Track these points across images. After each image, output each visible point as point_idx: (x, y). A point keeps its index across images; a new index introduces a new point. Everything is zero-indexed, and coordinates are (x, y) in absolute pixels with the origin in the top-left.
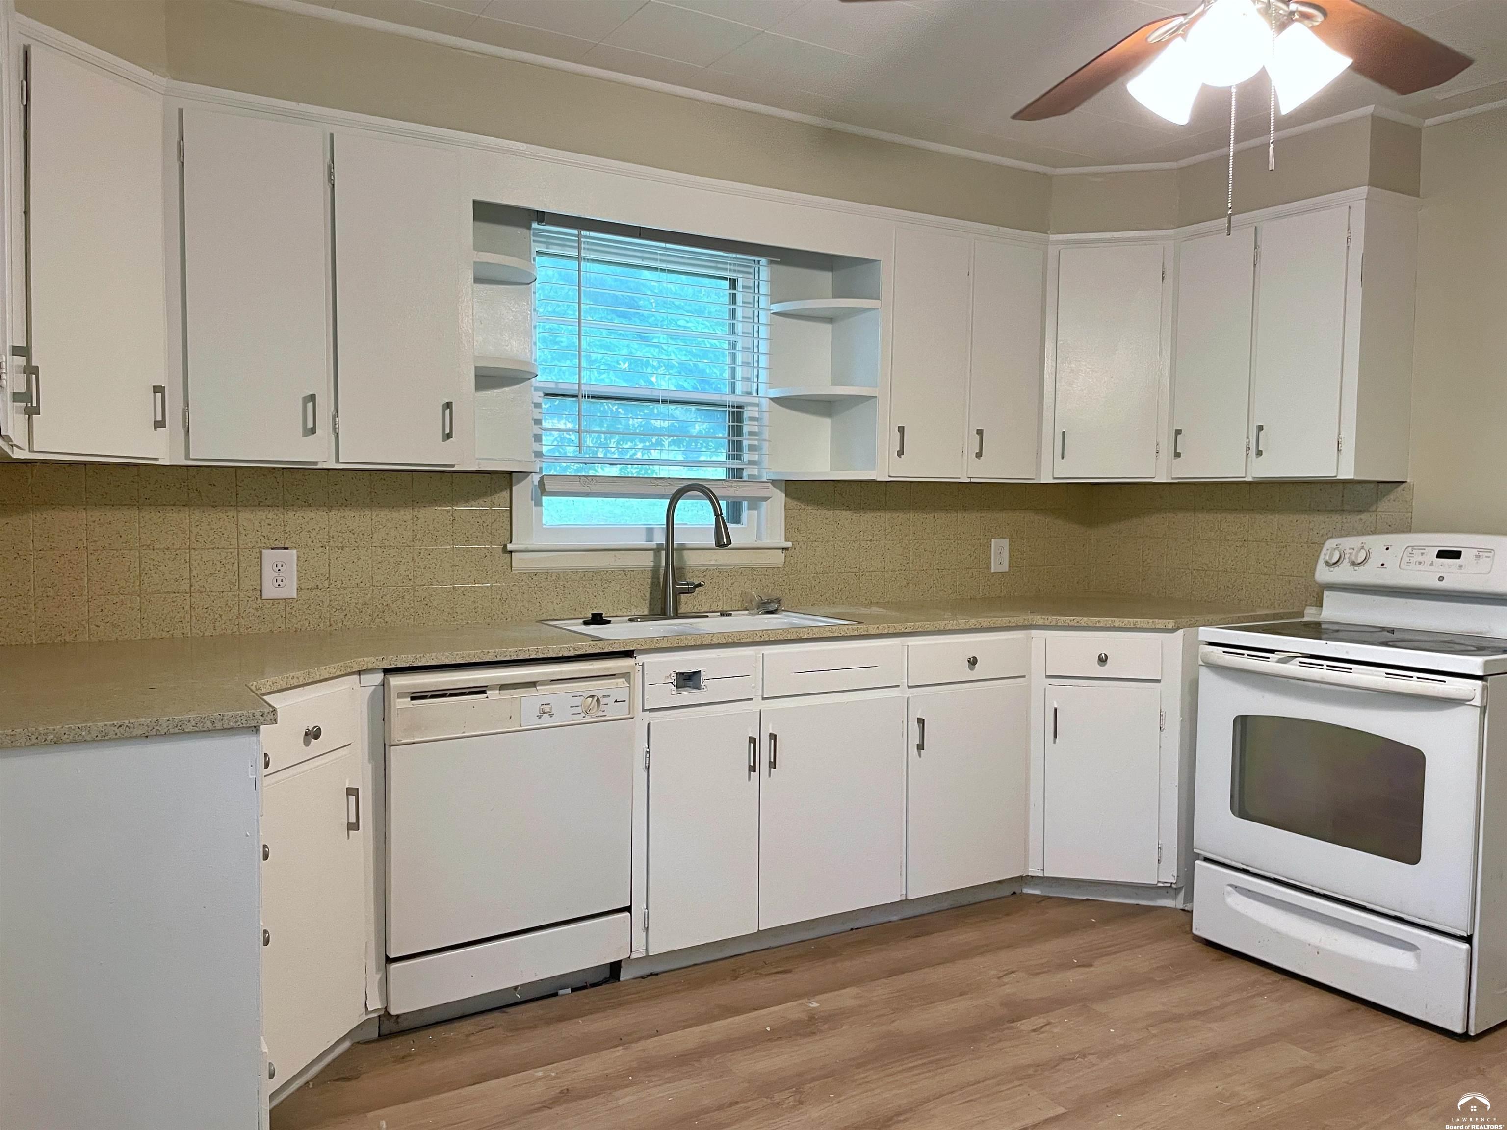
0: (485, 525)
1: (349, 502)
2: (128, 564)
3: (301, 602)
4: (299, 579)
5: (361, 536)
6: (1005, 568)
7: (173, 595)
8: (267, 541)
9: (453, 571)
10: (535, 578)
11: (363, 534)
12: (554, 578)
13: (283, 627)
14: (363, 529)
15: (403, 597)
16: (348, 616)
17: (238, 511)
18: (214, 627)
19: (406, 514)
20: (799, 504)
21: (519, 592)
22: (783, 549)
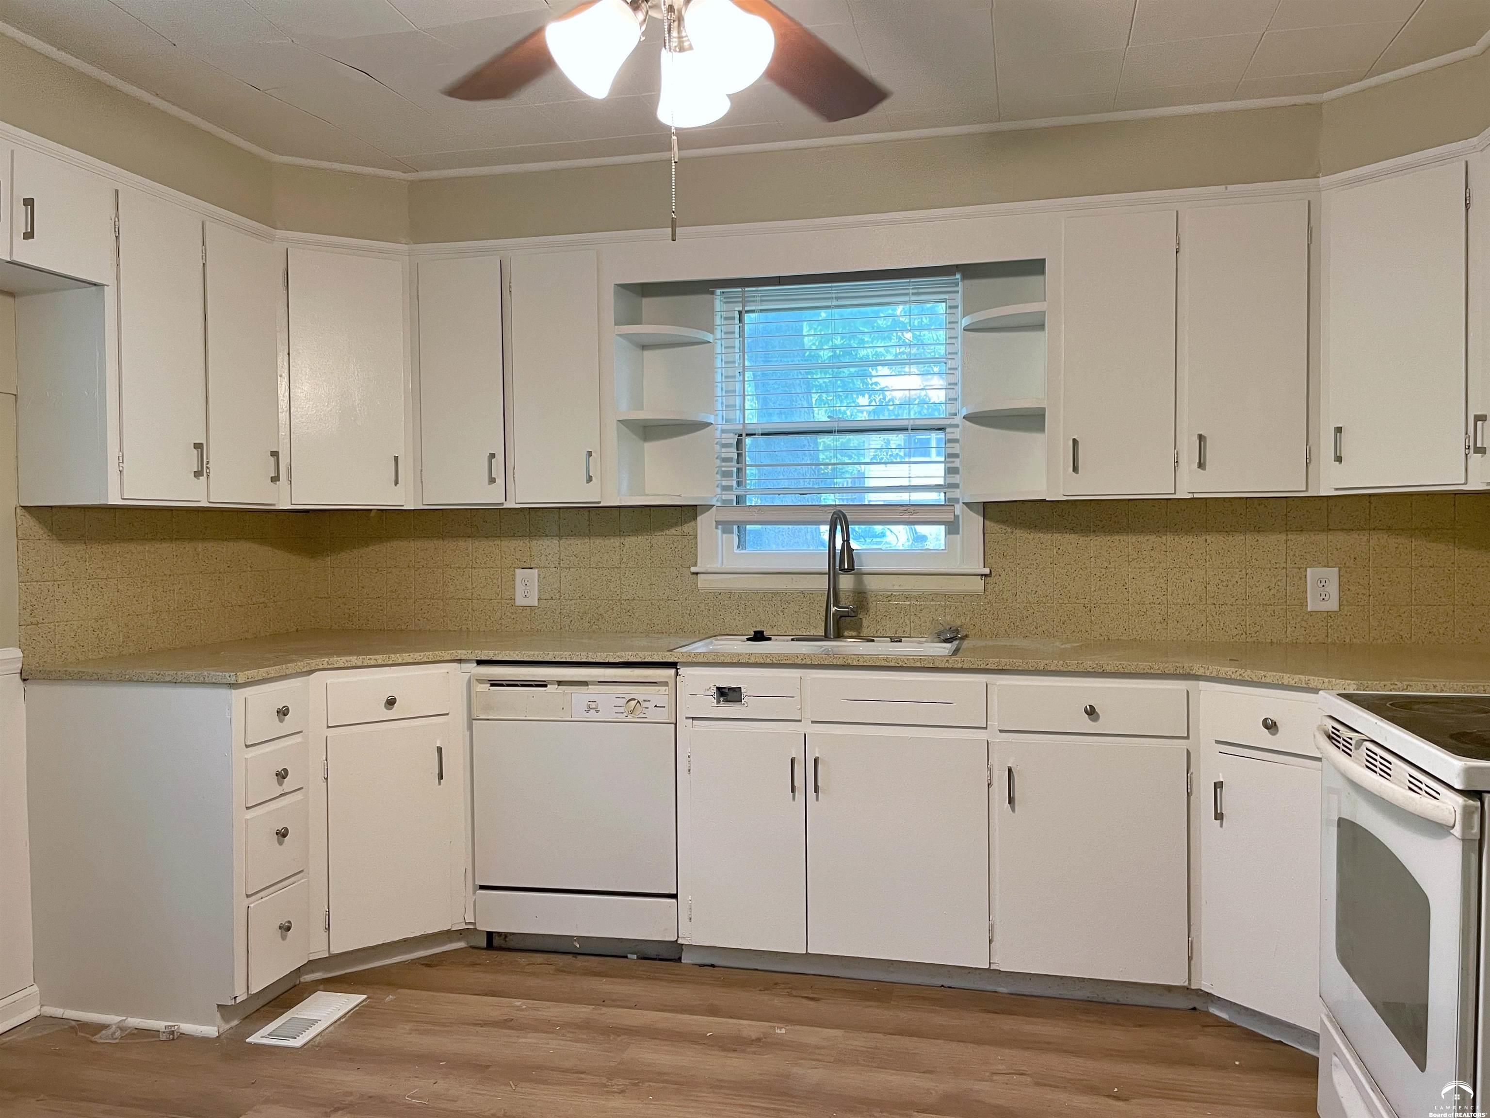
0: (676, 550)
1: (573, 533)
2: (436, 578)
3: (541, 609)
4: (539, 590)
5: (583, 559)
6: (1332, 605)
7: (461, 601)
8: (519, 563)
9: (651, 589)
10: (719, 597)
11: (584, 558)
12: (736, 597)
13: (529, 627)
14: (583, 553)
15: (612, 609)
16: (573, 621)
17: (501, 541)
18: (486, 625)
19: (615, 542)
20: (1004, 527)
21: (706, 609)
22: (982, 575)
